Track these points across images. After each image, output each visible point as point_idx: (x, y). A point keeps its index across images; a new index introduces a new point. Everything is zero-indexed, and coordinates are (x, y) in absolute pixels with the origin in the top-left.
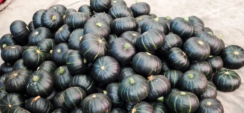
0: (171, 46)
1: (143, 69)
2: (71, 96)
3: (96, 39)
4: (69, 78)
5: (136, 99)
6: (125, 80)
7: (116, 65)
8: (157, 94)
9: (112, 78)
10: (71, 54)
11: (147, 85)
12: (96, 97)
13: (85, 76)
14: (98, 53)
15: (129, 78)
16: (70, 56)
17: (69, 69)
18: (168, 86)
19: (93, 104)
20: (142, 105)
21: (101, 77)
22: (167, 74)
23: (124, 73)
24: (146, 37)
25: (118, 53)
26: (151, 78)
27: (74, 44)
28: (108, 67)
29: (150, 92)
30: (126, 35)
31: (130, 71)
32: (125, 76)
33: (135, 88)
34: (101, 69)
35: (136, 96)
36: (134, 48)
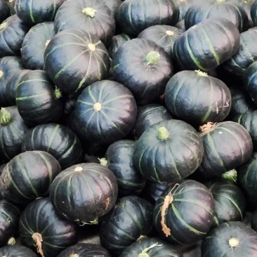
0: (253, 56)
1: (190, 108)
2: (27, 172)
3: (82, 42)
4: (22, 132)
5: (172, 174)
6: (148, 131)
7: (129, 101)
8: (222, 164)
9: (119, 129)
10: (25, 77)
11: (198, 143)
12: (83, 172)
13: (58, 126)
14: (87, 74)
15: (157, 126)
16: (23, 82)
17: (22, 112)
18: (246, 145)
19: (76, 187)
20: (187, 187)
21: (94, 127)
22: (243, 119)
23: (146, 118)
24: (195, 35)
25: (131, 74)
26: (207, 128)
27: (33, 58)
28: (110, 105)
29: (206, 159)
30: (150, 33)
31: (160, 114)
32: (148, 124)
33: (170, 148)
34: (94, 110)
35: (172, 168)
36: (167, 61)
